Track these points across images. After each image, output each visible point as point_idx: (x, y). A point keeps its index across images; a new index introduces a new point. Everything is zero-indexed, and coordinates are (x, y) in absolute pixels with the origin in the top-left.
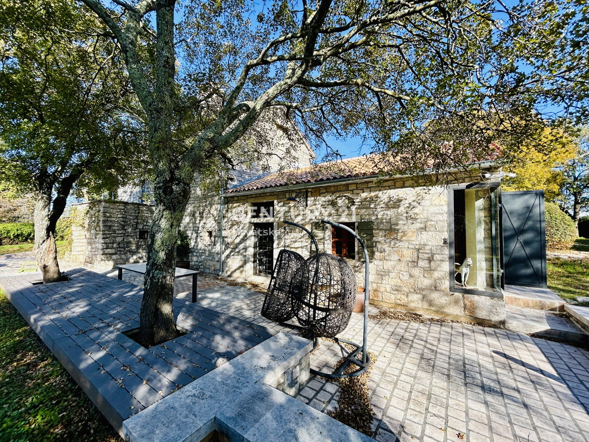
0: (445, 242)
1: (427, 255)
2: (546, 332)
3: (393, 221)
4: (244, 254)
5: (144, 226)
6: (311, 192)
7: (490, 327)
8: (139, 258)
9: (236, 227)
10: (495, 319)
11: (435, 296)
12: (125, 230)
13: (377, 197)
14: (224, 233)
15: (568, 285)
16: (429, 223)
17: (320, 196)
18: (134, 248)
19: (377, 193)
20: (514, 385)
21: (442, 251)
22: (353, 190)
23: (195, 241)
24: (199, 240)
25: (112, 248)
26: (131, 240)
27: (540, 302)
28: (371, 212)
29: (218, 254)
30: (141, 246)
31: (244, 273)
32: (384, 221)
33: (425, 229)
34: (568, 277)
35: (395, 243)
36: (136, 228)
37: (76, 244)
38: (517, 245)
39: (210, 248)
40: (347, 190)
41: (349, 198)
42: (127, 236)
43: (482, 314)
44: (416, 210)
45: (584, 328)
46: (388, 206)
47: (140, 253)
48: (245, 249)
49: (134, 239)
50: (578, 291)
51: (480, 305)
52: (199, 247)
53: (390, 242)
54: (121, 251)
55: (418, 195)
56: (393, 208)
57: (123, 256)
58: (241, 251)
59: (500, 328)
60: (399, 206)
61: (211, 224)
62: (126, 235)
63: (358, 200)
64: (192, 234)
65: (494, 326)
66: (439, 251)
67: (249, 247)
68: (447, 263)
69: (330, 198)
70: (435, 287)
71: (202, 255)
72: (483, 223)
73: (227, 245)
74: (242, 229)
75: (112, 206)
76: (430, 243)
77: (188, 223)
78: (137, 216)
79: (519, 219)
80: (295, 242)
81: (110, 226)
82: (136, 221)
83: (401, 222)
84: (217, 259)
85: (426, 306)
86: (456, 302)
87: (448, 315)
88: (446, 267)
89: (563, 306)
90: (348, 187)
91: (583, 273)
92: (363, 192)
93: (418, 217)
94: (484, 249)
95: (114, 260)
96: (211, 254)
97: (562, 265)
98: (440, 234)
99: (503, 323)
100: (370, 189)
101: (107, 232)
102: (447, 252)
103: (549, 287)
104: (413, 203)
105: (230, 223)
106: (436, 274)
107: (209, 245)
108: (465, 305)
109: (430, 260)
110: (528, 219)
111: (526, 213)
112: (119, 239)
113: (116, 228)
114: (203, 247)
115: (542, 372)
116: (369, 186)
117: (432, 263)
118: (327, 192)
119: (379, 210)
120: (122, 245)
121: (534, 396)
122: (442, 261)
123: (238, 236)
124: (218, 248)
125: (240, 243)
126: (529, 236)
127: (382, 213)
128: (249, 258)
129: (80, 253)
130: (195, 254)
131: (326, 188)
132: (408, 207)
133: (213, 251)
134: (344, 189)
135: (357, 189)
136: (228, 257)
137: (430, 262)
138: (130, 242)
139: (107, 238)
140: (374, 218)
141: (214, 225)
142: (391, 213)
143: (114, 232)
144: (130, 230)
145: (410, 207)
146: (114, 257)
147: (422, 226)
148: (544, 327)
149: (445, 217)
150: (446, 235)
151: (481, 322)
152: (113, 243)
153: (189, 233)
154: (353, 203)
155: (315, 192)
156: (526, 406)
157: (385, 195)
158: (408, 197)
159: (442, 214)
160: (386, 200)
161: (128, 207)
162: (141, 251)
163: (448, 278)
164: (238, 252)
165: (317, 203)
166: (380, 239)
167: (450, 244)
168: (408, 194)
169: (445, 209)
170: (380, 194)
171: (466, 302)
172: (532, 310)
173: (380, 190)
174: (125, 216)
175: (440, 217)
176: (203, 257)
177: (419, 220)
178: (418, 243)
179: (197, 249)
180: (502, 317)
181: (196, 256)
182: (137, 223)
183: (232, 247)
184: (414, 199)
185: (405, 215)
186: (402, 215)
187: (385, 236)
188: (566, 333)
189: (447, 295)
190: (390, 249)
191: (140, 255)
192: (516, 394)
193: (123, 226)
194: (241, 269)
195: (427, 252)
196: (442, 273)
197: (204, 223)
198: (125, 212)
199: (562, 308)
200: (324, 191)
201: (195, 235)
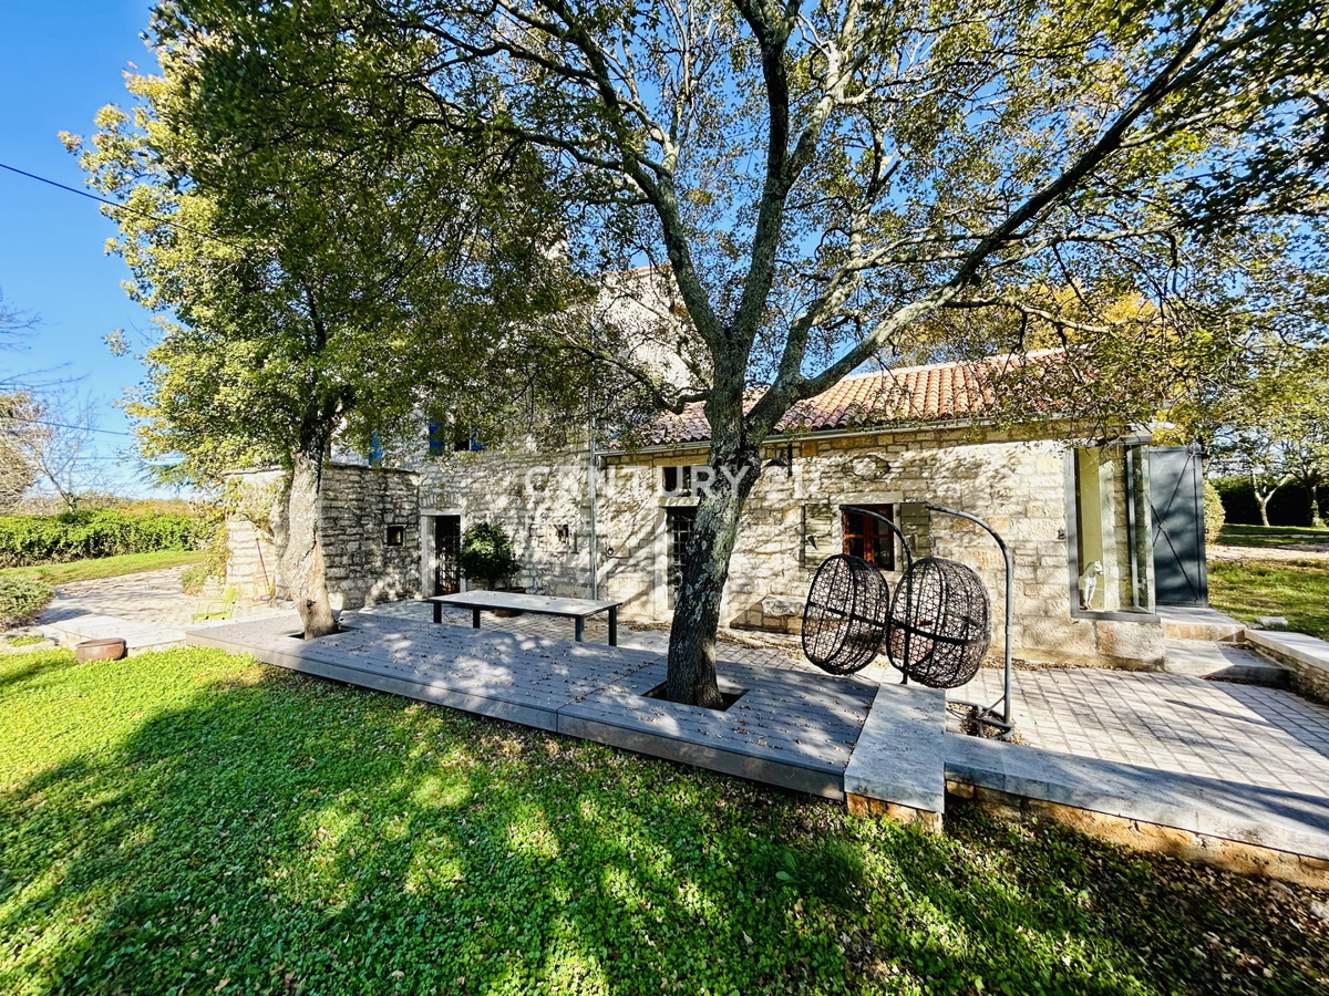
0: (1061, 536)
1: (1030, 559)
2: (1228, 671)
3: (966, 501)
4: (650, 569)
5: (396, 516)
6: (800, 449)
7: (1139, 670)
8: (389, 585)
9: (627, 515)
10: (1147, 657)
11: (1044, 627)
12: (362, 526)
13: (934, 458)
14: (600, 529)
15: (1235, 601)
16: (1032, 504)
17: (818, 456)
18: (378, 564)
19: (934, 451)
20: (1220, 735)
21: (1055, 550)
22: (886, 447)
23: (523, 545)
24: (534, 543)
25: (341, 565)
26: (374, 547)
27: (1208, 628)
28: (924, 486)
29: (584, 570)
30: (391, 559)
31: (650, 607)
32: (950, 501)
33: (1025, 513)
34: (1232, 589)
35: (971, 540)
36: (382, 522)
37: (241, 560)
38: (1160, 538)
39: (564, 559)
40: (876, 445)
41: (877, 460)
42: (367, 539)
43: (1125, 651)
44: (1008, 482)
45: (1281, 661)
46: (955, 475)
47: (388, 574)
48: (652, 558)
49: (378, 545)
50: (1255, 609)
51: (1123, 636)
52: (535, 559)
53: (961, 539)
54: (356, 571)
55: (1011, 456)
56: (966, 478)
57: (360, 583)
58: (642, 564)
59: (1156, 671)
60: (976, 475)
61: (564, 511)
62: (364, 537)
63: (897, 464)
64: (517, 531)
65: (1146, 669)
66: (1051, 552)
67: (660, 554)
68: (1066, 570)
69: (840, 460)
70: (1046, 613)
71: (543, 575)
72: (1113, 502)
73: (608, 553)
74: (643, 519)
75: (337, 477)
76: (1033, 538)
77: (505, 509)
78: (382, 497)
79: (1161, 494)
80: (767, 542)
81: (335, 520)
82: (381, 506)
83: (980, 503)
84: (582, 582)
85: (1029, 643)
86: (1082, 635)
87: (1068, 657)
88: (1064, 577)
89: (1243, 632)
90: (876, 440)
91: (1252, 582)
92: (907, 450)
93: (1012, 493)
94: (1115, 546)
95: (343, 591)
96: (565, 570)
97: (1214, 570)
98: (1052, 522)
99: (1160, 662)
100: (921, 445)
101: (330, 532)
102: (1065, 552)
103: (1211, 606)
104: (1002, 471)
105: (613, 509)
106: (1046, 590)
107: (562, 553)
108: (1098, 638)
109: (1035, 567)
110: (1176, 493)
111: (1173, 483)
112: (352, 547)
113: (347, 523)
114: (546, 558)
115: (1246, 719)
116: (919, 439)
117: (1039, 572)
118: (834, 449)
119: (939, 481)
120: (357, 560)
121: (1252, 745)
122: (1056, 567)
123: (632, 533)
124: (584, 558)
125: (639, 547)
126: (1176, 522)
127: (945, 486)
128: (660, 577)
129: (246, 579)
130: (524, 572)
131: (831, 441)
132: (994, 477)
133: (573, 564)
134: (868, 443)
135: (894, 444)
136: (609, 575)
137: (1035, 570)
138: (370, 553)
139: (331, 544)
140: (928, 496)
141: (572, 513)
142: (960, 487)
143: (343, 529)
144: (370, 526)
145: (998, 476)
146: (344, 584)
147: (1020, 508)
148: (1222, 664)
149: (1061, 493)
150: (1062, 524)
151: (1123, 665)
152: (342, 556)
153: (508, 530)
154: (888, 469)
155: (806, 447)
156: (1248, 754)
157: (949, 456)
158: (992, 460)
159: (1054, 488)
160: (952, 465)
161: (367, 478)
162: (390, 570)
163: (1068, 595)
164: (635, 565)
165: (813, 468)
166: (943, 533)
167: (1070, 538)
168: (992, 454)
169: (1060, 479)
170: (940, 453)
171: (1100, 633)
172: (1196, 642)
173: (940, 448)
174: (360, 496)
175: (1052, 494)
176: (547, 578)
177: (1013, 500)
178: (1013, 538)
179: (530, 562)
180: (1158, 654)
181: (530, 576)
182: (384, 511)
183: (619, 555)
184: (1004, 462)
185: (988, 490)
186: (982, 490)
187: (952, 527)
188: (1257, 670)
189: (1066, 623)
190: (962, 549)
191: (389, 580)
192: (1229, 744)
193: (360, 518)
194: (644, 598)
195: (1030, 552)
196: (1056, 587)
197: (549, 509)
198: (361, 488)
199: (1241, 635)
200: (827, 446)
201: (523, 534)
